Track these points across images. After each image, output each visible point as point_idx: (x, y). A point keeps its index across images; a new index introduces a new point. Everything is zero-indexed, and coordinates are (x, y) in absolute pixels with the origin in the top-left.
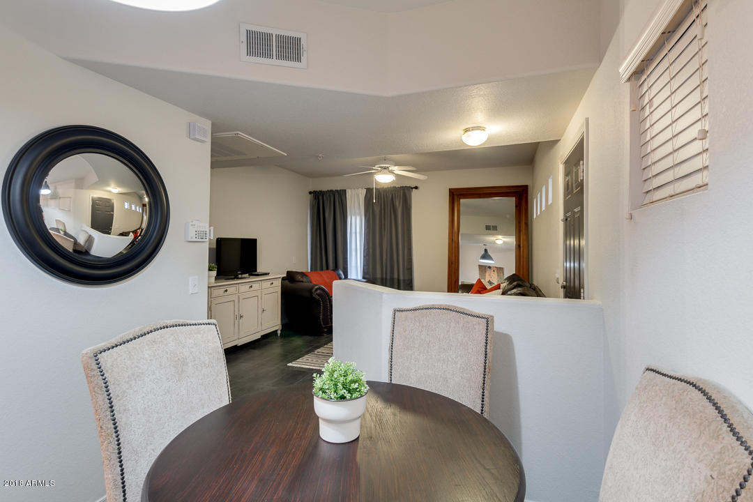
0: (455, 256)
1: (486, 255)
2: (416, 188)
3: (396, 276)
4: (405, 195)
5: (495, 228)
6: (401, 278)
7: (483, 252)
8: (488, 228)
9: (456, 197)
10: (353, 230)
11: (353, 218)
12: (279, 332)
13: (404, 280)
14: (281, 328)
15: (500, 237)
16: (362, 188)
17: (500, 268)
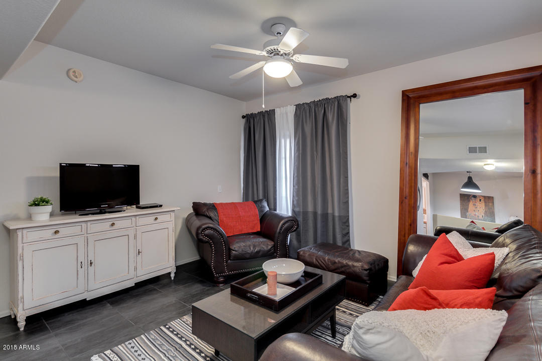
0: (411, 187)
1: (470, 183)
2: (355, 96)
3: (330, 211)
4: (340, 107)
5: (483, 150)
6: (337, 214)
7: (466, 180)
8: (472, 150)
9: (412, 101)
10: (283, 156)
11: (283, 141)
12: (173, 275)
13: (340, 216)
14: (175, 271)
15: (490, 161)
16: (291, 105)
17: (489, 197)
